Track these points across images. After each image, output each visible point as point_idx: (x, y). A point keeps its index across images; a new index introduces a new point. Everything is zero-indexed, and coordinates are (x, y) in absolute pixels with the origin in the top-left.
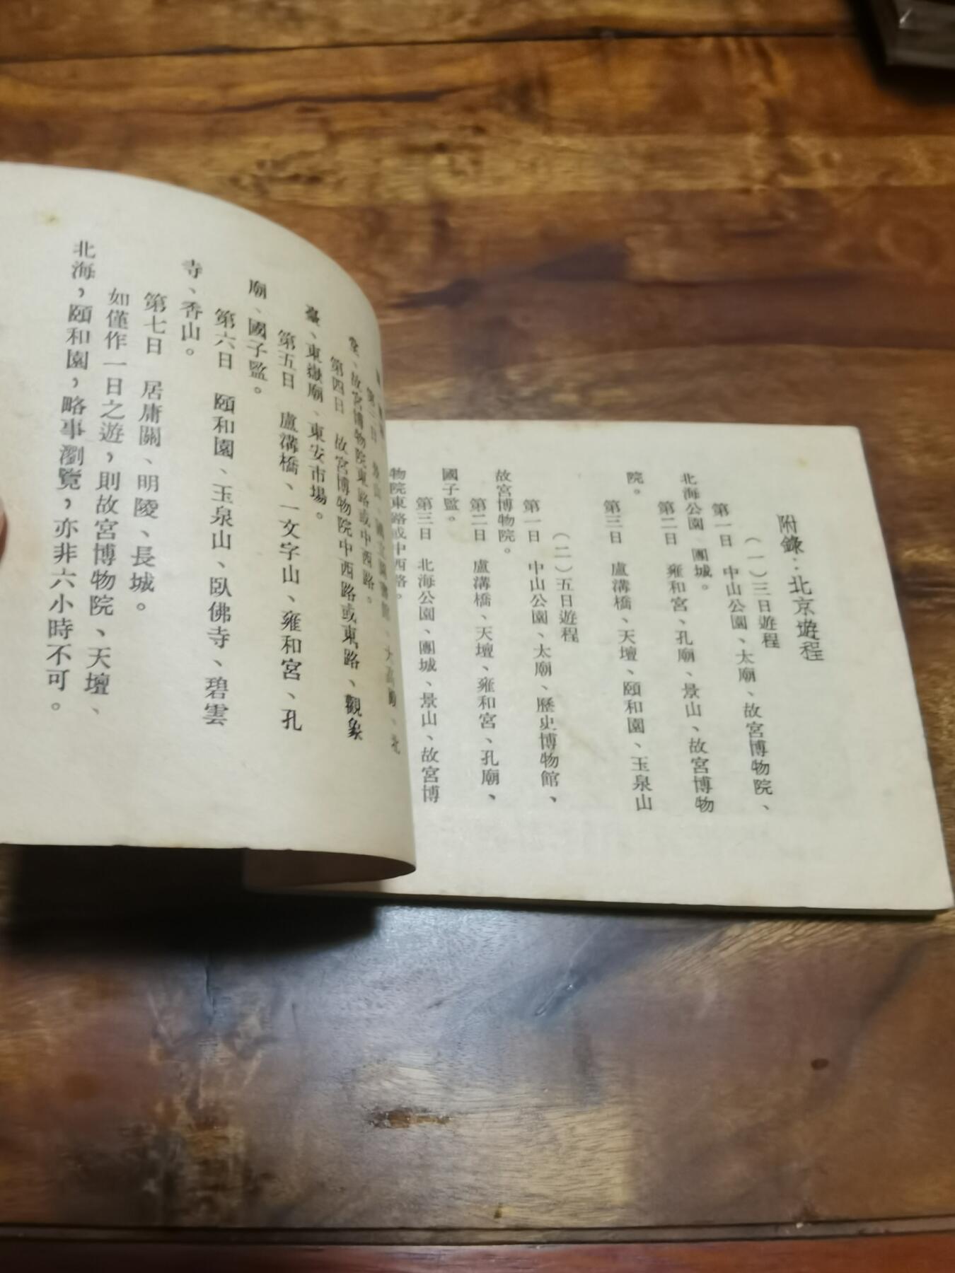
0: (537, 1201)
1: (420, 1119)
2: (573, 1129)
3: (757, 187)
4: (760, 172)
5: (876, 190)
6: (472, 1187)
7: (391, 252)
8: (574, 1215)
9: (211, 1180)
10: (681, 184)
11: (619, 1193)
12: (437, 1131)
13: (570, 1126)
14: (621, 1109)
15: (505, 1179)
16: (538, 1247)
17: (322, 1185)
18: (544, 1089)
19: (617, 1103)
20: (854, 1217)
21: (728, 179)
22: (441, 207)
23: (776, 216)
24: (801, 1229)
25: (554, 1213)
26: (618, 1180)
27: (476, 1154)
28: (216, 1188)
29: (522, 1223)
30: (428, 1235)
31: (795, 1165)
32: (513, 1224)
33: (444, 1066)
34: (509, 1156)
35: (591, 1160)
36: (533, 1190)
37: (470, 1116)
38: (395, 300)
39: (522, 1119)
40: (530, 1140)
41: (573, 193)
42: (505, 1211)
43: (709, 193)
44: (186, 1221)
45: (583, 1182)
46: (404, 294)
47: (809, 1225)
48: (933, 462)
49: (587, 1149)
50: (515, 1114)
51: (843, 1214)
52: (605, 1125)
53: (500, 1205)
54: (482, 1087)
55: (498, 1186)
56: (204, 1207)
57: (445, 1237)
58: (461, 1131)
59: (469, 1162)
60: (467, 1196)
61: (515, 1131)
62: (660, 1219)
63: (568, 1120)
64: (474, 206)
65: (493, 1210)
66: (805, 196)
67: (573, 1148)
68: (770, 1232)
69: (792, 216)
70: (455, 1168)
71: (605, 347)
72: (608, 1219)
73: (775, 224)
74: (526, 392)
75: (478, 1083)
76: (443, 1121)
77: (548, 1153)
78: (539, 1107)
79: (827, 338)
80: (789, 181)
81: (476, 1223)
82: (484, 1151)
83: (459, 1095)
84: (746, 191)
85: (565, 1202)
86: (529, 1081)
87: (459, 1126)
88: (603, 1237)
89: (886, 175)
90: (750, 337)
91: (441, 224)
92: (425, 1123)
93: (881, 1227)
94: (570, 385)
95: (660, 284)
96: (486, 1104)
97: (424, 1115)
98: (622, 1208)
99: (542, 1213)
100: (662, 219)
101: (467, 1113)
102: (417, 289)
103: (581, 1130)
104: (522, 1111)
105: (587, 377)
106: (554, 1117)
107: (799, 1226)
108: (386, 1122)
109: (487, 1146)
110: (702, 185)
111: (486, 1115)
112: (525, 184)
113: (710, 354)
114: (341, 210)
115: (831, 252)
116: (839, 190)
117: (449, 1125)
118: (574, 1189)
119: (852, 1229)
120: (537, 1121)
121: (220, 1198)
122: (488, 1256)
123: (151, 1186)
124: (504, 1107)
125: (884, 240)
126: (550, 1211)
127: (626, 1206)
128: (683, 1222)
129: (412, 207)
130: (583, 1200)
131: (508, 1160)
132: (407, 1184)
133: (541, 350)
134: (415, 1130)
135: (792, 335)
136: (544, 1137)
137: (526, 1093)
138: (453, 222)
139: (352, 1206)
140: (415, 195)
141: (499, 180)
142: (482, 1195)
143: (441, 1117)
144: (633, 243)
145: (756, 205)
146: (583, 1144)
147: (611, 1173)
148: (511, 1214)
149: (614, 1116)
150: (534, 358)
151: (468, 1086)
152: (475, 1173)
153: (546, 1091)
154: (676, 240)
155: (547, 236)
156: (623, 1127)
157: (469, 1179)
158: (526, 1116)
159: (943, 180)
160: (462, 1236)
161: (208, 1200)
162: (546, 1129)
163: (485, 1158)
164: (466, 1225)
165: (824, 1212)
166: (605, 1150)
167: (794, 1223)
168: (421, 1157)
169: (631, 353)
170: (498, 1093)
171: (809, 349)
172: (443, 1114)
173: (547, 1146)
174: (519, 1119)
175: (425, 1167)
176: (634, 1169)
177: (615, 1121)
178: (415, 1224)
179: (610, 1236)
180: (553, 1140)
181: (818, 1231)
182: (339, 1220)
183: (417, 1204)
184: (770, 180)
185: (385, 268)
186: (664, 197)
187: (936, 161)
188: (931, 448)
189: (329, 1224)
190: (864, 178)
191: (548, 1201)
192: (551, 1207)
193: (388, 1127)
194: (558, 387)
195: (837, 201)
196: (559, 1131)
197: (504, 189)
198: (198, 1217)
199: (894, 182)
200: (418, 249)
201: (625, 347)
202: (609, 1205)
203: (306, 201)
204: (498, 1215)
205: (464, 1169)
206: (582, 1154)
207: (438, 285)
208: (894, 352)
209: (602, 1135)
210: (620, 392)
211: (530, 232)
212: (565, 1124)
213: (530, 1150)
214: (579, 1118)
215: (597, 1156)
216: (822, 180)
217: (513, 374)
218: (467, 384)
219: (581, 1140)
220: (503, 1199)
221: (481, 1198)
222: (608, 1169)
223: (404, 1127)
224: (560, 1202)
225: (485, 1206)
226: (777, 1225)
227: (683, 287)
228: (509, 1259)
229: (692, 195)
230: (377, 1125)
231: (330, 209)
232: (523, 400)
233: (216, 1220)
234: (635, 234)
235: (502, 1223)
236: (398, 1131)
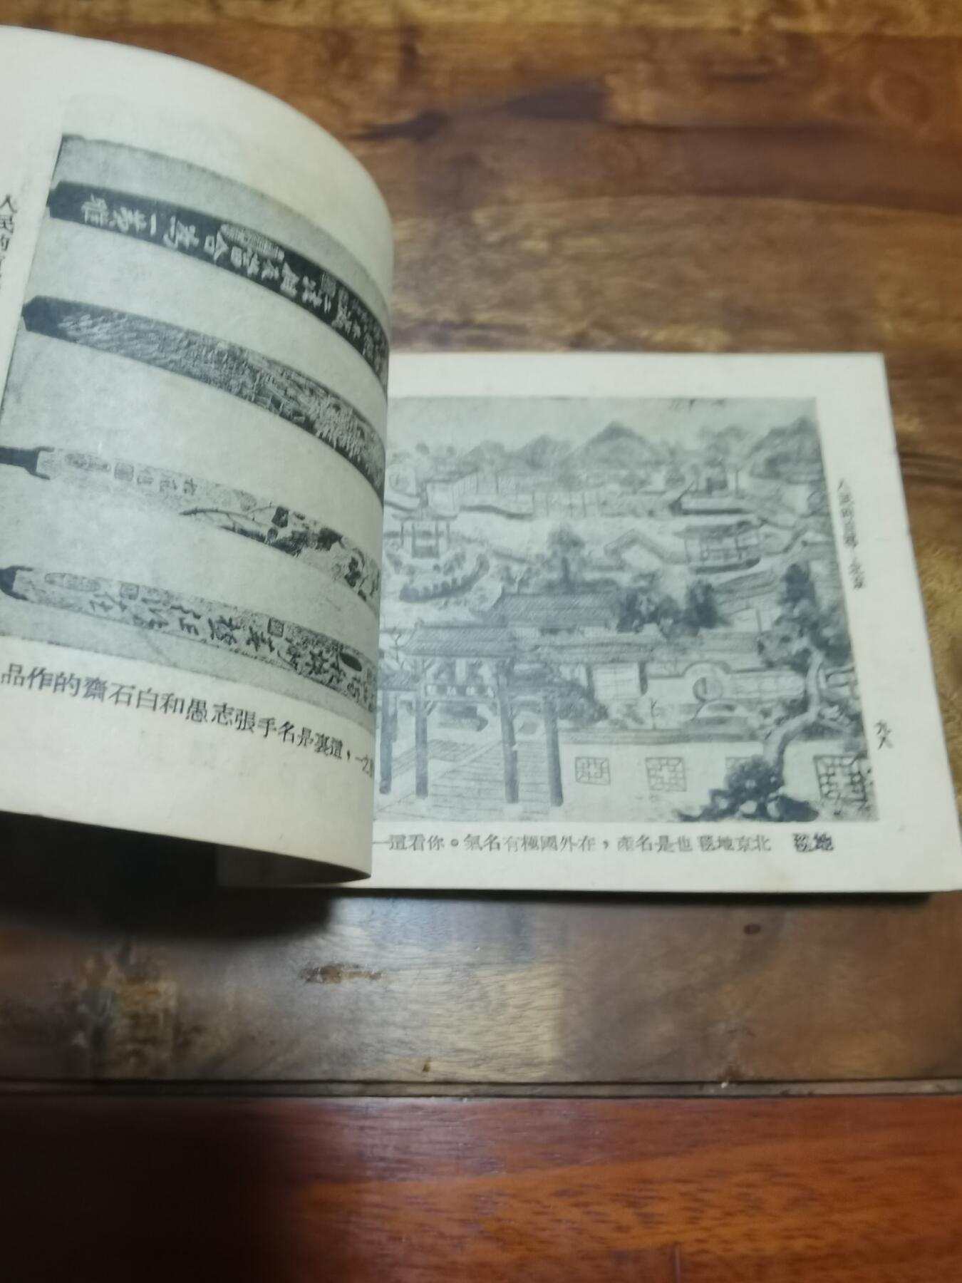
0: (465, 1056)
1: (352, 975)
2: (503, 986)
3: (747, 28)
4: (750, 12)
5: (872, 39)
6: (401, 1042)
7: (354, 78)
8: (503, 1070)
9: (141, 1033)
10: (667, 20)
11: (547, 1048)
12: (367, 987)
13: (502, 983)
14: (551, 968)
15: (434, 1034)
16: (465, 1100)
17: (253, 1038)
18: (476, 947)
19: (548, 962)
20: (778, 1077)
21: (718, 19)
22: (410, 32)
23: (764, 60)
24: (725, 1088)
25: (482, 1068)
26: (546, 1037)
27: (405, 1009)
28: (145, 1041)
29: (450, 1077)
30: (357, 1088)
31: (722, 1027)
32: (441, 1078)
33: (377, 924)
34: (439, 1012)
35: (520, 1017)
36: (462, 1045)
37: (401, 972)
38: (358, 131)
39: (453, 976)
40: (461, 997)
41: (550, 25)
42: (433, 1065)
43: (696, 32)
44: (115, 1073)
45: (510, 1038)
46: (366, 125)
47: (734, 1085)
48: (909, 328)
49: (517, 1007)
50: (447, 970)
51: (767, 1075)
52: (535, 983)
53: (429, 1060)
54: (414, 945)
55: (428, 1041)
56: (133, 1060)
57: (373, 1089)
58: (393, 987)
59: (400, 1017)
60: (396, 1050)
61: (446, 988)
62: (587, 1075)
63: (499, 978)
64: (446, 33)
65: (422, 1064)
66: (797, 41)
67: (503, 1005)
68: (695, 1090)
69: (782, 61)
70: (385, 1023)
71: (580, 193)
72: (534, 1075)
73: (763, 69)
74: (493, 237)
75: (411, 941)
76: (374, 977)
77: (477, 1009)
78: (472, 965)
79: (809, 193)
80: (781, 23)
81: (404, 1076)
82: (414, 1007)
83: (392, 952)
84: (735, 32)
85: (494, 1057)
86: (461, 939)
87: (390, 982)
88: (529, 1092)
89: (882, 23)
90: (731, 189)
91: (409, 52)
92: (356, 979)
93: (804, 1089)
94: (539, 232)
95: (639, 127)
96: (418, 961)
97: (356, 971)
98: (550, 1064)
99: (470, 1068)
100: (647, 57)
101: (399, 970)
102: (382, 120)
103: (511, 988)
104: (453, 968)
105: (557, 223)
106: (484, 974)
107: (724, 1085)
108: (319, 977)
109: (417, 1002)
110: (689, 22)
111: (418, 972)
112: (499, 13)
113: (689, 205)
114: (304, 32)
115: (820, 102)
116: (835, 36)
117: (380, 981)
118: (502, 1046)
119: (776, 1090)
120: (468, 978)
121: (149, 1050)
122: (416, 1108)
123: (81, 1040)
124: (436, 964)
125: (875, 91)
126: (479, 1065)
127: (555, 1062)
128: (609, 1079)
129: (379, 32)
130: (511, 1055)
131: (439, 1015)
132: (337, 1038)
133: (511, 192)
134: (347, 985)
135: (772, 188)
136: (474, 994)
137: (458, 951)
138: (421, 49)
139: (281, 1059)
140: (382, 17)
141: (474, 7)
142: (411, 1049)
143: (373, 973)
144: (612, 81)
145: (743, 47)
146: (512, 1002)
147: (540, 1030)
148: (440, 1069)
149: (547, 975)
150: (503, 201)
151: (400, 943)
152: (405, 1028)
153: (478, 949)
154: (659, 80)
155: (522, 69)
156: (554, 986)
157: (399, 1034)
158: (458, 973)
159: (941, 31)
160: (390, 1088)
161: (137, 1053)
162: (478, 987)
163: (414, 1014)
164: (394, 1078)
165: (749, 1072)
166: (535, 1008)
167: (718, 1082)
168: (352, 1012)
169: (605, 200)
170: (431, 950)
171: (789, 205)
172: (375, 970)
173: (477, 1003)
174: (450, 976)
175: (355, 1021)
176: (562, 1026)
177: (547, 980)
178: (344, 1077)
179: (538, 1090)
180: (483, 996)
181: (743, 1090)
182: (269, 1072)
183: (346, 1057)
184: (761, 21)
185: (347, 95)
186: (648, 34)
187: (934, 11)
188: (908, 313)
189: (259, 1076)
190: (858, 25)
191: (476, 1056)
192: (479, 1062)
193: (320, 983)
194: (527, 233)
195: (829, 48)
196: (488, 989)
197: (479, 16)
198: (128, 1070)
199: (890, 31)
200: (384, 76)
201: (601, 192)
202: (536, 1061)
203: (263, 19)
204: (426, 1069)
205: (394, 1024)
206: (512, 1011)
207: (404, 116)
208: (878, 211)
209: (533, 993)
210: (592, 243)
211: (505, 63)
212: (497, 982)
213: (460, 1006)
214: (510, 976)
215: (527, 1013)
216: (815, 24)
217: (481, 217)
218: (430, 226)
219: (511, 998)
220: (433, 1053)
221: (409, 1052)
222: (537, 1026)
223: (336, 982)
224: (487, 1057)
225: (414, 1060)
226: (702, 1084)
227: (663, 131)
228: (436, 1111)
229: (678, 35)
230: (309, 980)
231: (288, 29)
232: (490, 246)
233: (146, 1073)
234: (616, 71)
235: (430, 1077)
236: (329, 986)
